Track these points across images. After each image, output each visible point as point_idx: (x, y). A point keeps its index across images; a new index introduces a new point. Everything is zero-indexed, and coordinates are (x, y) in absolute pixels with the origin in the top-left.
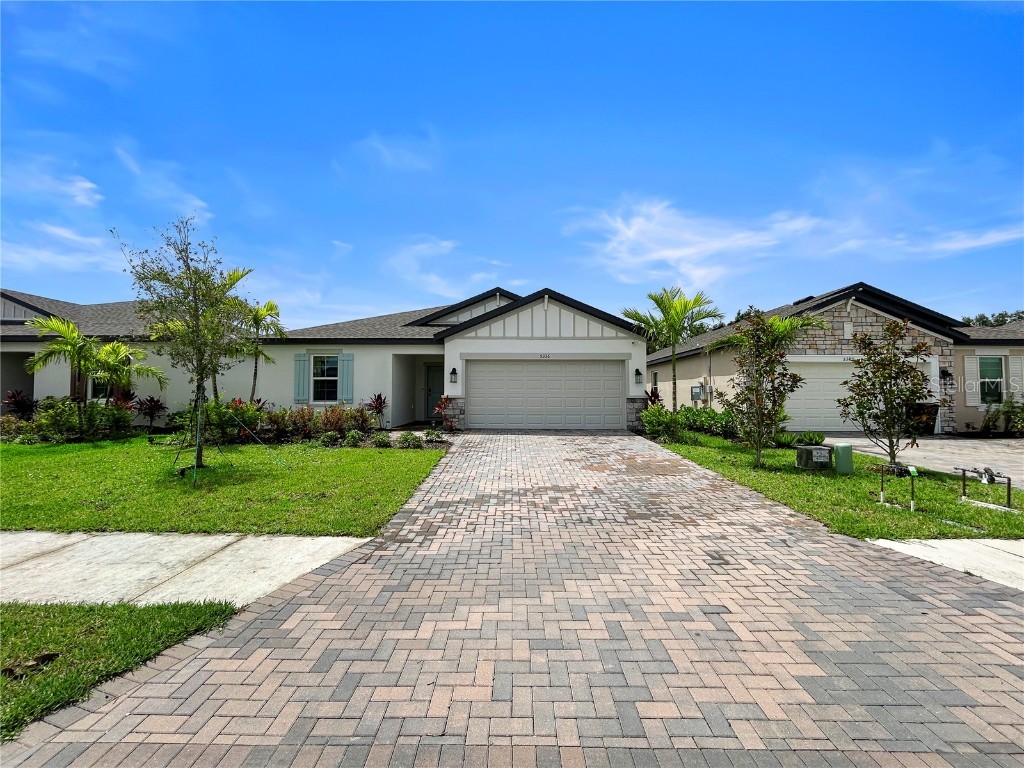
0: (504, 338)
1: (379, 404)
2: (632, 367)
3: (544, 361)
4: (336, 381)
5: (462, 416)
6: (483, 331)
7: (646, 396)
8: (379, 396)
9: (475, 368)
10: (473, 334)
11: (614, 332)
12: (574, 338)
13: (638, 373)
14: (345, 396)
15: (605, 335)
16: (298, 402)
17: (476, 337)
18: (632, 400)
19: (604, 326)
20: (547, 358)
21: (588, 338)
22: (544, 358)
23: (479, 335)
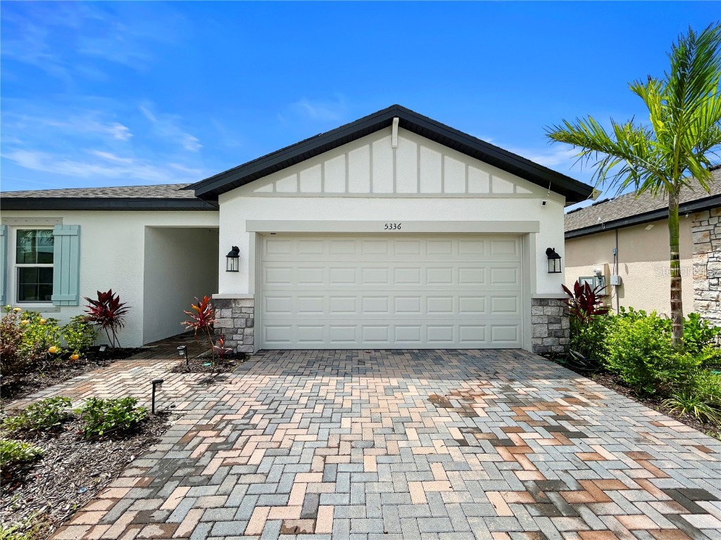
0: (322, 195)
2: (540, 244)
3: (393, 234)
5: (248, 331)
6: (286, 182)
7: (566, 295)
9: (276, 251)
10: (269, 188)
11: (511, 186)
12: (443, 196)
13: (551, 254)
15: (495, 191)
17: (275, 194)
18: (542, 302)
19: (494, 175)
20: (397, 230)
21: (467, 196)
22: (392, 231)
23: (279, 189)
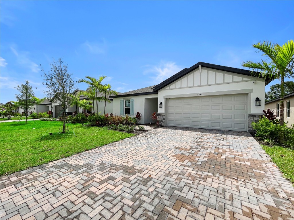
0: (181, 88)
2: (253, 97)
4: (130, 108)
5: (164, 121)
6: (172, 86)
10: (168, 88)
11: (241, 78)
13: (257, 100)
14: (132, 113)
15: (234, 81)
16: (121, 114)
17: (170, 89)
18: (252, 116)
22: (200, 96)
23: (171, 88)
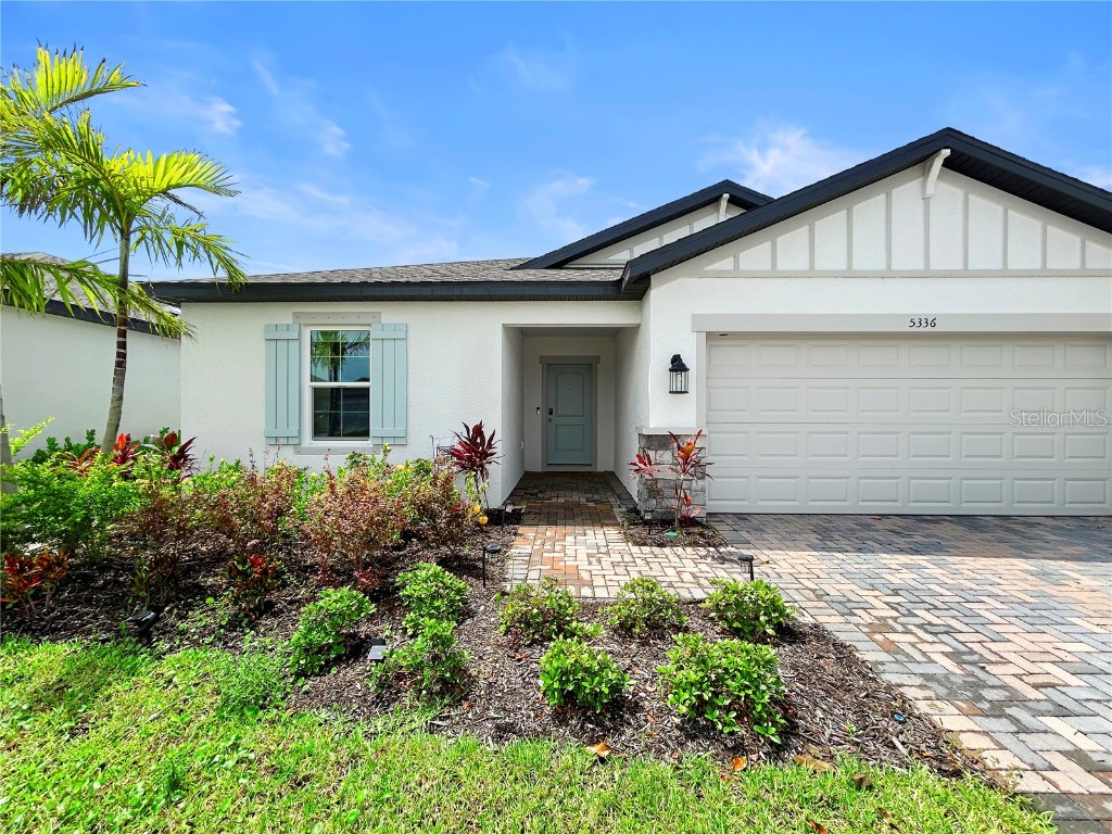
0: (812, 273)
1: (474, 451)
3: (923, 335)
4: (368, 389)
5: (699, 484)
6: (754, 256)
8: (478, 430)
9: (733, 355)
10: (727, 264)
14: (388, 430)
16: (275, 441)
17: (736, 273)
19: (1089, 239)
20: (929, 329)
21: (1044, 273)
22: (921, 329)
23: (743, 266)
